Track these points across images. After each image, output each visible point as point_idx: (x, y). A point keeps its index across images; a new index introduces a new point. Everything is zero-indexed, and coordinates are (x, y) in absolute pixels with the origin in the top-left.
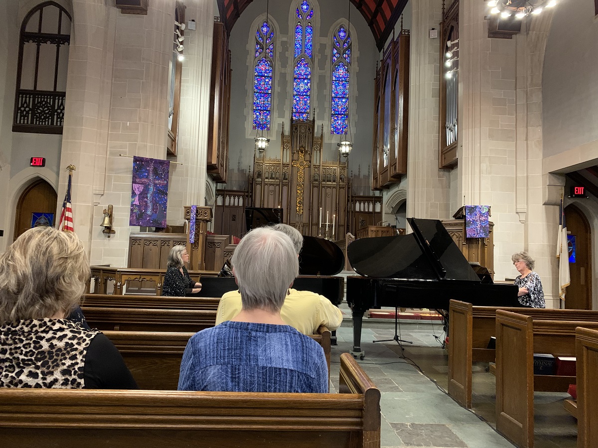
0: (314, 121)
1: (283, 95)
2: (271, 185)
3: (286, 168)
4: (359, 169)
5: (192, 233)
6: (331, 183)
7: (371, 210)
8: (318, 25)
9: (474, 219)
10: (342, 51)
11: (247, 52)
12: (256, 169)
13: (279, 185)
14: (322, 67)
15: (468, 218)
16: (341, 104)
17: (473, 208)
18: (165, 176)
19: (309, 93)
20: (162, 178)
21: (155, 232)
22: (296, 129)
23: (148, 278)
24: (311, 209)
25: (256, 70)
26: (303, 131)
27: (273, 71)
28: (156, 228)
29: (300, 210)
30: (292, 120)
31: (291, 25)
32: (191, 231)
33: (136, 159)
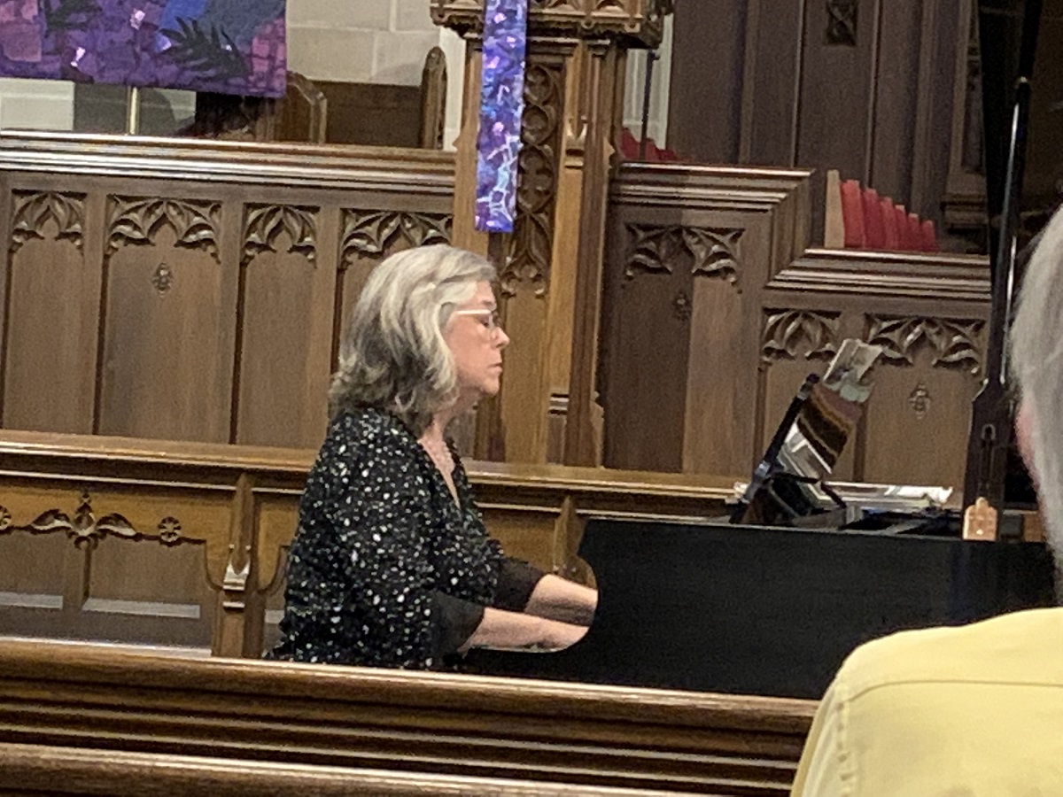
5: (495, 141)
21: (196, 128)
23: (144, 514)
28: (204, 101)
32: (488, 123)
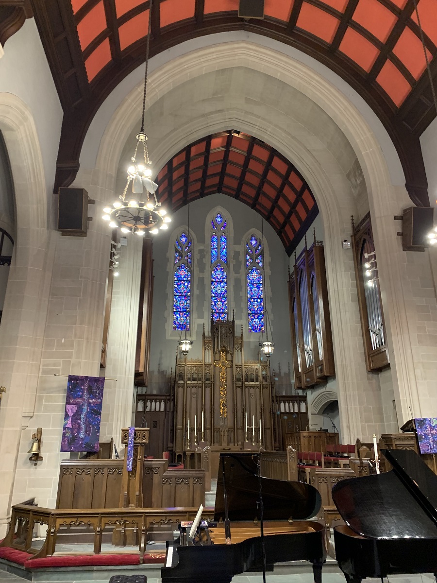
0: (233, 321)
1: (202, 297)
2: (193, 387)
3: (208, 369)
4: (279, 366)
5: (129, 459)
6: (253, 383)
7: (296, 411)
8: (232, 235)
9: (425, 432)
10: (255, 257)
11: (167, 260)
12: (178, 372)
13: (201, 387)
14: (237, 271)
15: (419, 432)
16: (256, 305)
17: (422, 421)
18: (99, 394)
19: (226, 295)
20: (96, 396)
22: (217, 330)
23: (86, 520)
24: (235, 411)
25: (176, 275)
26: (224, 332)
27: (192, 276)
29: (223, 413)
30: (212, 321)
31: (207, 235)
32: (129, 457)
33: (71, 378)
